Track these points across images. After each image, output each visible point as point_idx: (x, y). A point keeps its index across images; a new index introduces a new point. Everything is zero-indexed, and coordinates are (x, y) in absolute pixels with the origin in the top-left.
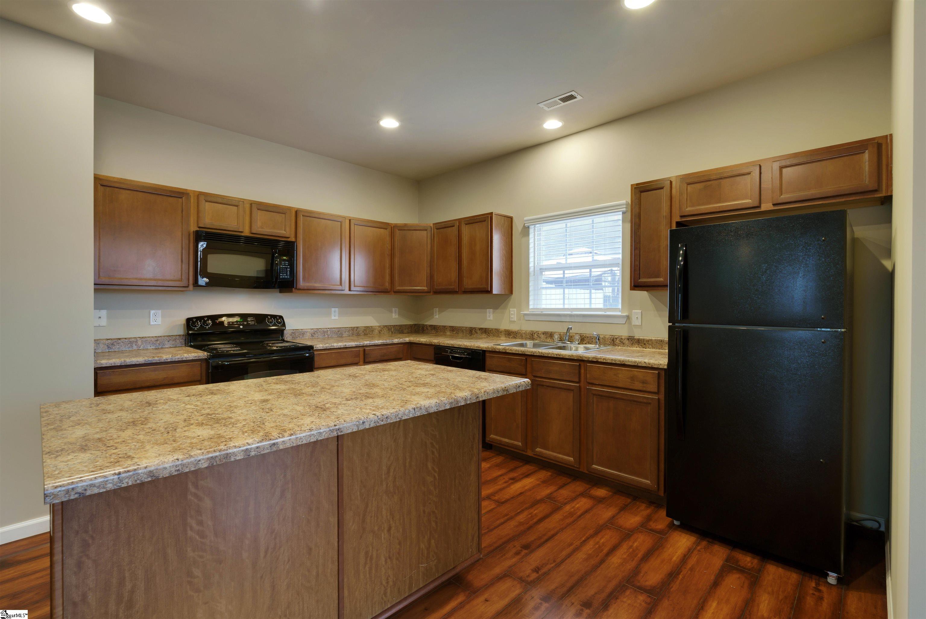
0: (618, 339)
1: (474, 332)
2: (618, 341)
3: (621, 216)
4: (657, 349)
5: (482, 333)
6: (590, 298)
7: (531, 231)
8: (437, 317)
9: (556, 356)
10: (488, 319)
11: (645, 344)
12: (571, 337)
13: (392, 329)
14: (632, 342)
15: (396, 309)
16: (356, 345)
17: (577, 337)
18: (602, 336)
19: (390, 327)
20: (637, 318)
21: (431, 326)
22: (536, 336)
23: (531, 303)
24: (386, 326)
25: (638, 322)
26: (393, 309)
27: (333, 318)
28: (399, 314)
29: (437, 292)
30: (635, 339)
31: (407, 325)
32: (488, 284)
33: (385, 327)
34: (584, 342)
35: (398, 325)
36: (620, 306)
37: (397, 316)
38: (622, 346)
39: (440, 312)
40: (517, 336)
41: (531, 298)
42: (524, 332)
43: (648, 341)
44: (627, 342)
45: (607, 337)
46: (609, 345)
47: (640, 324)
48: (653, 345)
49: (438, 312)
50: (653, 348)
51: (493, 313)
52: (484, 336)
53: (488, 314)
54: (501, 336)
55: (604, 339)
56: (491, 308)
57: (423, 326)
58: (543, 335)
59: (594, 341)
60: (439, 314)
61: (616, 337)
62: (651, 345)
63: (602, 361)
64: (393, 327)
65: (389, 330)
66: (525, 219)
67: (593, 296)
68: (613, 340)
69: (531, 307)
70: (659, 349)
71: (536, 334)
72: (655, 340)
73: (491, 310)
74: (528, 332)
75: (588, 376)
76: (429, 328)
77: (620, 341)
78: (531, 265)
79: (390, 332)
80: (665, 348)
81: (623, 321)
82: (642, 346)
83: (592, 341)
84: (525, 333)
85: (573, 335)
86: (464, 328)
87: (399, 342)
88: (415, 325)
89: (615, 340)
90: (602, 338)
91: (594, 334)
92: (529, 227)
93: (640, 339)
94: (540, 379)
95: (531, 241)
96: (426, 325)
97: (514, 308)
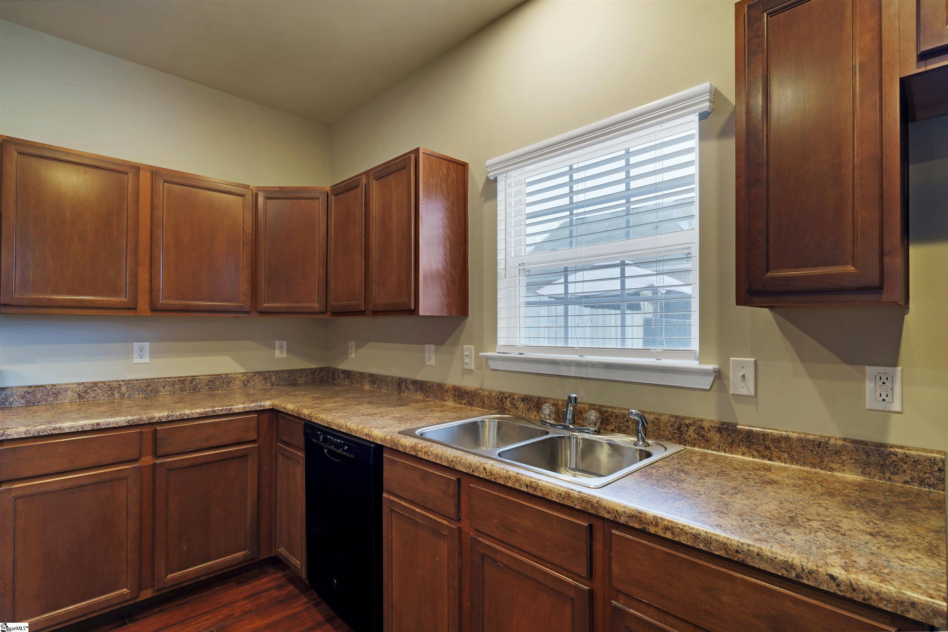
0: (692, 428)
1: (403, 386)
2: (691, 432)
3: (696, 125)
4: (804, 464)
5: (416, 391)
6: (623, 326)
7: (500, 186)
8: (353, 356)
9: (525, 490)
10: (428, 363)
11: (767, 448)
12: (581, 412)
13: (273, 378)
14: (730, 439)
15: (281, 342)
16: (128, 422)
17: (593, 415)
18: (652, 416)
19: (267, 375)
20: (743, 376)
21: (344, 372)
22: (508, 403)
23: (501, 334)
24: (258, 373)
25: (747, 389)
26: (276, 341)
27: (137, 360)
28: (289, 351)
29: (339, 313)
30: (740, 432)
31: (305, 369)
32: (410, 296)
33: (258, 375)
34: (608, 427)
35: (286, 371)
36: (695, 345)
37: (285, 355)
38: (702, 445)
39: (358, 347)
40: (474, 401)
41: (501, 324)
42: (487, 393)
43: (778, 440)
44: (716, 437)
45: (664, 419)
46: (670, 439)
47: (753, 394)
48: (794, 453)
49: (355, 347)
50: (793, 460)
51: (436, 352)
52: (419, 396)
53: (427, 354)
54: (446, 398)
55: (657, 422)
56: (432, 343)
57: (335, 370)
58: (522, 404)
59: (631, 427)
60: (355, 352)
61: (687, 422)
62: (788, 453)
63: (661, 533)
64: (274, 375)
65: (265, 379)
66: (488, 162)
67: (628, 322)
68: (678, 429)
69: (501, 342)
70: (813, 466)
71: (509, 399)
72: (800, 440)
73: (433, 347)
74: (493, 394)
75: (615, 569)
76: (341, 375)
77: (698, 434)
78: (501, 256)
79: (269, 384)
80: (831, 465)
81: (706, 383)
82: (758, 451)
83: (628, 427)
84: (489, 397)
85: (584, 408)
86: (390, 379)
87: (247, 410)
88: (321, 369)
89: (684, 429)
90: (652, 422)
91: (632, 413)
92: (495, 180)
93: (751, 432)
94: (487, 543)
95: (501, 207)
96: (338, 369)
97: (471, 344)
